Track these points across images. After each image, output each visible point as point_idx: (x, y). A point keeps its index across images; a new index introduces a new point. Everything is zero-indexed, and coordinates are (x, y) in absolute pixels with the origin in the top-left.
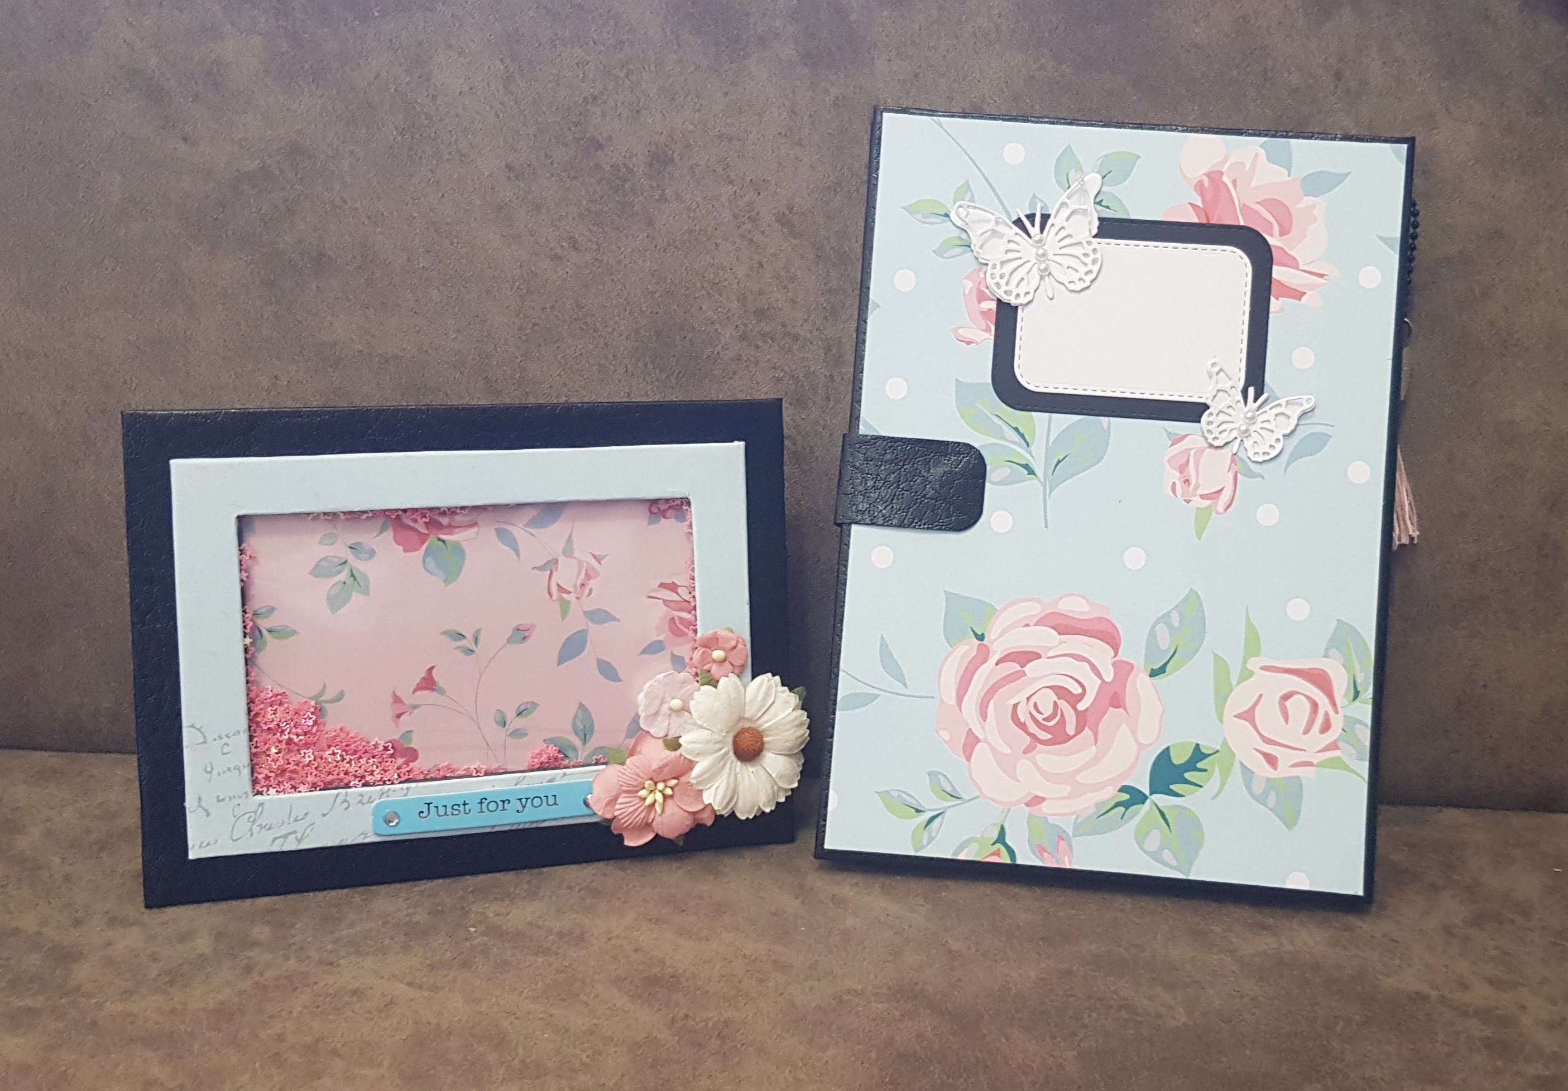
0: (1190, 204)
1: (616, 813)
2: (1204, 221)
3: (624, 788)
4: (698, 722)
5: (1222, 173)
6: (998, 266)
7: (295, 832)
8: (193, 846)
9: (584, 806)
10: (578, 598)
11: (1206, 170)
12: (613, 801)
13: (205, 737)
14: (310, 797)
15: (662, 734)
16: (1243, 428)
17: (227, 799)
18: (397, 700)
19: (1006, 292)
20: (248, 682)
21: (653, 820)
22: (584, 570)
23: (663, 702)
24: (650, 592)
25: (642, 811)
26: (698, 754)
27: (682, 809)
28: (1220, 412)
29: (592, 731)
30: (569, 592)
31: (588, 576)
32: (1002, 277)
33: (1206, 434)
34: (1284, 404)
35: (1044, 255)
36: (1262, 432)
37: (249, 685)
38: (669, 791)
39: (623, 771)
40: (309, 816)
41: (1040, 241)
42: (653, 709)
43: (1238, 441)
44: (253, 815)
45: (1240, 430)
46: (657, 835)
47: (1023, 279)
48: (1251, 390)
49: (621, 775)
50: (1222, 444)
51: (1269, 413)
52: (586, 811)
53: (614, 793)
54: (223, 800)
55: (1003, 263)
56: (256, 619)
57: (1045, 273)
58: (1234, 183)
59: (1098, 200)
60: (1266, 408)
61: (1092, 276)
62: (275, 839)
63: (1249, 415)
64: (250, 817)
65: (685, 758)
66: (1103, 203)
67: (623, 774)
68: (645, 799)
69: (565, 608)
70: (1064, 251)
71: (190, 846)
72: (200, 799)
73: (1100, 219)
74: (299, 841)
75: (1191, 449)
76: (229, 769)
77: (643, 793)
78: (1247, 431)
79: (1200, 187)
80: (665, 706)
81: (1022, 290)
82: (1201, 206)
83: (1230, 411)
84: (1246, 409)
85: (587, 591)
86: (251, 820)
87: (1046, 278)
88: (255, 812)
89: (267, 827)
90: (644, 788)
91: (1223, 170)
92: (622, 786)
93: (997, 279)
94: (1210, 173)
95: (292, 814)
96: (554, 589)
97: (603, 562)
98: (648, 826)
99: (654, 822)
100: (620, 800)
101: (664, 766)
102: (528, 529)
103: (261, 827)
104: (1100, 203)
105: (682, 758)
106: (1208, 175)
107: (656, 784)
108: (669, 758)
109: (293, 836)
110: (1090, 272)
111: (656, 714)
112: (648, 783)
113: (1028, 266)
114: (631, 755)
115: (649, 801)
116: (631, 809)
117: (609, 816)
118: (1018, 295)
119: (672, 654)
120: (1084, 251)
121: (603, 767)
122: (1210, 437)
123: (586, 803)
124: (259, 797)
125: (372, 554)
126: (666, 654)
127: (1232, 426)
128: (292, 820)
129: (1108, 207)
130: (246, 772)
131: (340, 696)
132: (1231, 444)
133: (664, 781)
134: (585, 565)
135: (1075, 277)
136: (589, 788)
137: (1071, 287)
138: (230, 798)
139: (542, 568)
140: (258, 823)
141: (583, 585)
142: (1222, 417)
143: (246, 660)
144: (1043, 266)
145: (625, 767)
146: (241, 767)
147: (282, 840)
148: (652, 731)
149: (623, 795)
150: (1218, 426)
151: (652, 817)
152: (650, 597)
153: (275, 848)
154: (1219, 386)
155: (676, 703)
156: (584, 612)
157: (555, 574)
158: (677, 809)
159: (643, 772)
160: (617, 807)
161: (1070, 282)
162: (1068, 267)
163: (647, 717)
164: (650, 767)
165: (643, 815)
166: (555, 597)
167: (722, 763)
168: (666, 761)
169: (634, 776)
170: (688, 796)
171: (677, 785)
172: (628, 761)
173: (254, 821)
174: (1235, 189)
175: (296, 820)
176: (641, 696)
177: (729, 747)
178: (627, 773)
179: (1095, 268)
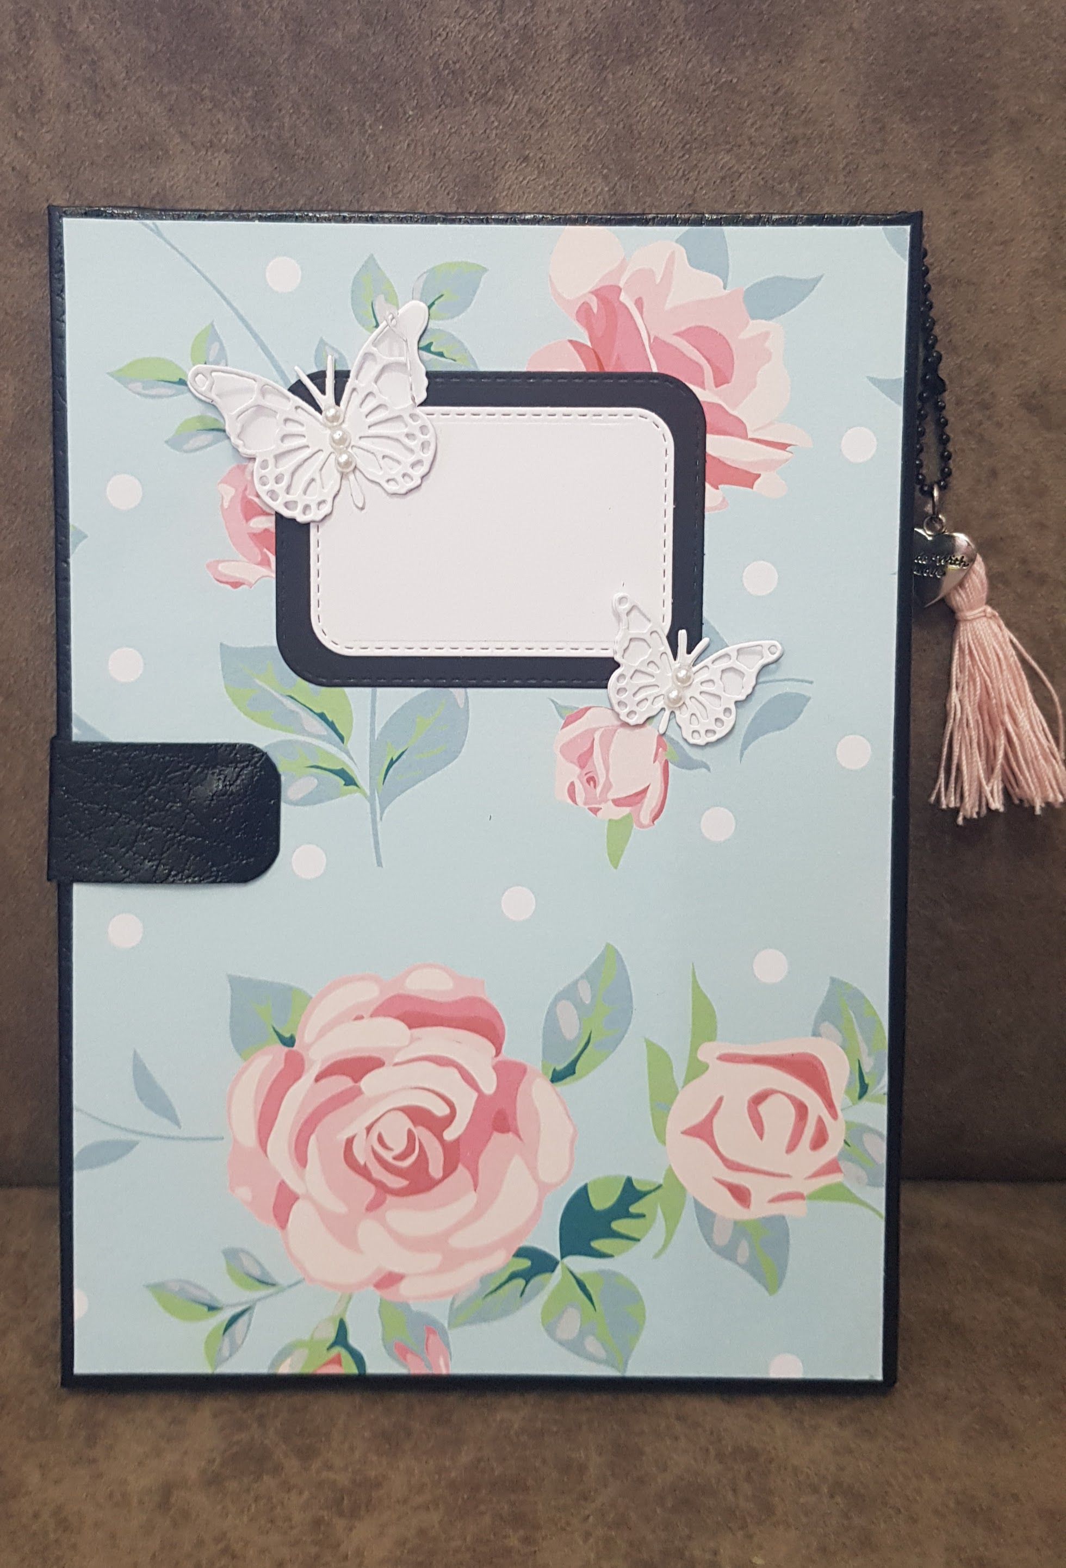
0: (571, 341)
2: (595, 369)
5: (620, 290)
6: (271, 462)
11: (593, 284)
16: (674, 694)
19: (286, 505)
28: (636, 671)
32: (278, 480)
33: (617, 708)
34: (734, 655)
35: (342, 440)
36: (702, 698)
41: (335, 418)
43: (667, 713)
45: (669, 698)
47: (313, 480)
48: (683, 634)
50: (641, 721)
51: (712, 667)
55: (278, 457)
57: (347, 469)
58: (639, 303)
59: (423, 344)
60: (707, 661)
61: (423, 470)
63: (682, 674)
66: (433, 349)
70: (374, 431)
73: (428, 374)
75: (595, 730)
78: (679, 699)
79: (584, 314)
81: (312, 499)
82: (589, 344)
83: (651, 669)
84: (676, 664)
87: (352, 477)
91: (621, 284)
93: (271, 485)
94: (599, 290)
104: (427, 348)
106: (596, 293)
110: (419, 462)
113: (322, 456)
118: (306, 508)
120: (406, 430)
122: (623, 712)
127: (655, 691)
129: (441, 354)
132: (655, 720)
135: (396, 471)
137: (391, 487)
142: (641, 680)
144: (343, 458)
150: (634, 694)
154: (634, 632)
161: (388, 481)
162: (384, 457)
174: (641, 313)
179: (427, 456)
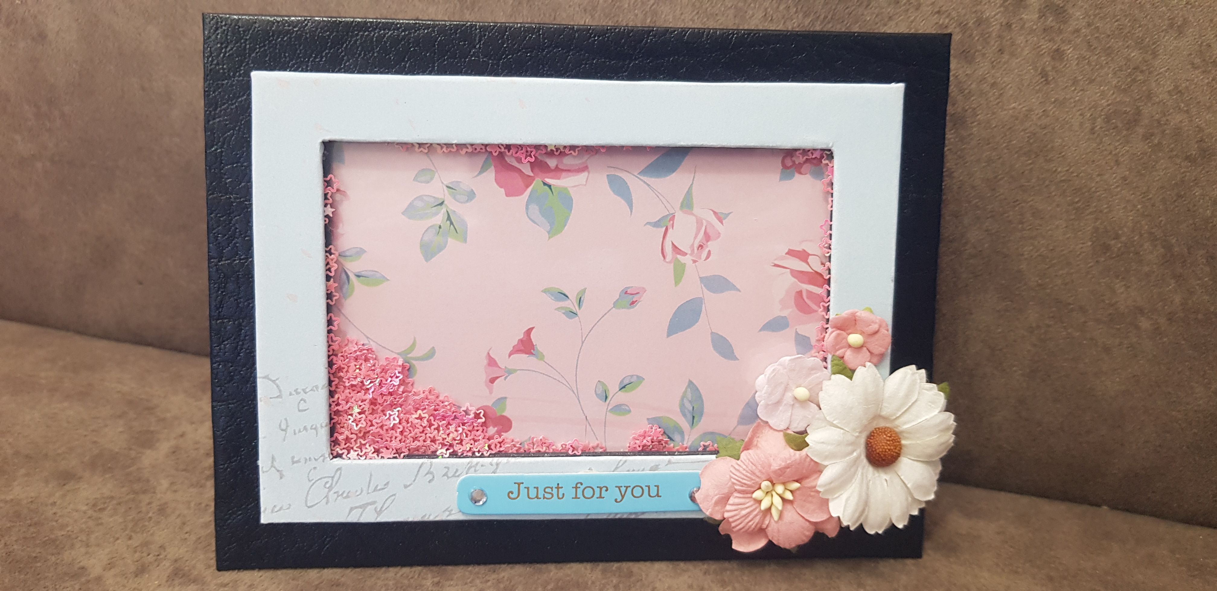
1: (726, 515)
3: (737, 487)
4: (828, 418)
7: (373, 503)
8: (265, 509)
9: (689, 500)
10: (694, 261)
12: (724, 500)
13: (280, 391)
14: (392, 464)
15: (783, 427)
17: (303, 461)
18: (492, 362)
20: (329, 332)
21: (768, 526)
22: (703, 228)
23: (786, 389)
24: (776, 260)
25: (756, 515)
26: (826, 458)
27: (803, 517)
29: (701, 414)
30: (685, 254)
31: (707, 237)
37: (332, 335)
38: (789, 496)
39: (737, 467)
40: (390, 485)
42: (775, 398)
44: (330, 480)
46: (770, 543)
49: (734, 471)
52: (691, 506)
53: (726, 491)
54: (298, 461)
56: (341, 259)
62: (352, 509)
64: (327, 483)
65: (812, 460)
67: (738, 470)
68: (760, 502)
69: (679, 272)
71: (262, 509)
72: (273, 458)
74: (379, 513)
76: (305, 428)
77: (758, 494)
80: (789, 395)
85: (704, 254)
86: (328, 486)
88: (333, 477)
89: (345, 495)
90: (760, 488)
92: (734, 484)
95: (371, 485)
96: (668, 249)
97: (724, 221)
98: (761, 531)
99: (769, 529)
100: (731, 501)
101: (787, 467)
102: (642, 177)
103: (338, 494)
105: (808, 459)
107: (773, 484)
108: (793, 459)
109: (373, 507)
111: (778, 403)
112: (765, 484)
114: (747, 448)
115: (764, 505)
116: (744, 512)
117: (718, 517)
119: (796, 332)
121: (713, 457)
123: (692, 498)
124: (337, 461)
125: (471, 195)
126: (789, 333)
128: (372, 488)
130: (324, 432)
131: (431, 354)
133: (784, 483)
134: (705, 224)
136: (697, 480)
138: (306, 459)
139: (657, 224)
140: (334, 490)
141: (701, 247)
143: (328, 306)
145: (739, 462)
146: (319, 426)
147: (361, 510)
148: (771, 422)
149: (736, 494)
151: (767, 522)
152: (776, 265)
153: (353, 518)
155: (802, 392)
156: (700, 278)
157: (670, 231)
158: (797, 517)
159: (760, 471)
160: (728, 507)
163: (767, 406)
164: (770, 466)
165: (757, 519)
166: (669, 257)
167: (853, 470)
168: (788, 462)
169: (749, 475)
170: (811, 502)
171: (798, 489)
172: (743, 456)
173: (330, 488)
175: (375, 490)
176: (761, 380)
177: (860, 451)
178: (741, 469)
